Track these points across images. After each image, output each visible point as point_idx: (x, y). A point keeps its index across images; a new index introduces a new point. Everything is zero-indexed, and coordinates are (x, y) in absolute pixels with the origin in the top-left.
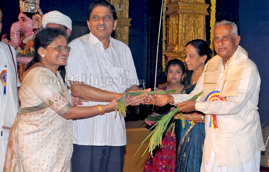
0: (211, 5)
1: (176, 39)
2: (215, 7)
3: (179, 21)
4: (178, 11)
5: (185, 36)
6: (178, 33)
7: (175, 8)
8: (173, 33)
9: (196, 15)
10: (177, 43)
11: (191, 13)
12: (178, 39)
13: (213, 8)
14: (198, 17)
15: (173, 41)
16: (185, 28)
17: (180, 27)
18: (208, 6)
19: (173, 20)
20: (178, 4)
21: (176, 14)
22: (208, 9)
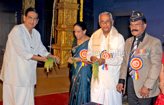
0: (80, 5)
1: (62, 22)
2: (83, 5)
3: (64, 12)
4: (63, 7)
5: (67, 20)
6: (63, 18)
7: (62, 5)
8: (60, 18)
9: (73, 9)
10: (63, 23)
11: (70, 8)
12: (63, 21)
13: (82, 6)
14: (74, 10)
15: (60, 22)
16: (67, 16)
17: (64, 15)
18: (79, 5)
19: (60, 12)
20: (63, 3)
21: (62, 8)
22: (79, 7)
